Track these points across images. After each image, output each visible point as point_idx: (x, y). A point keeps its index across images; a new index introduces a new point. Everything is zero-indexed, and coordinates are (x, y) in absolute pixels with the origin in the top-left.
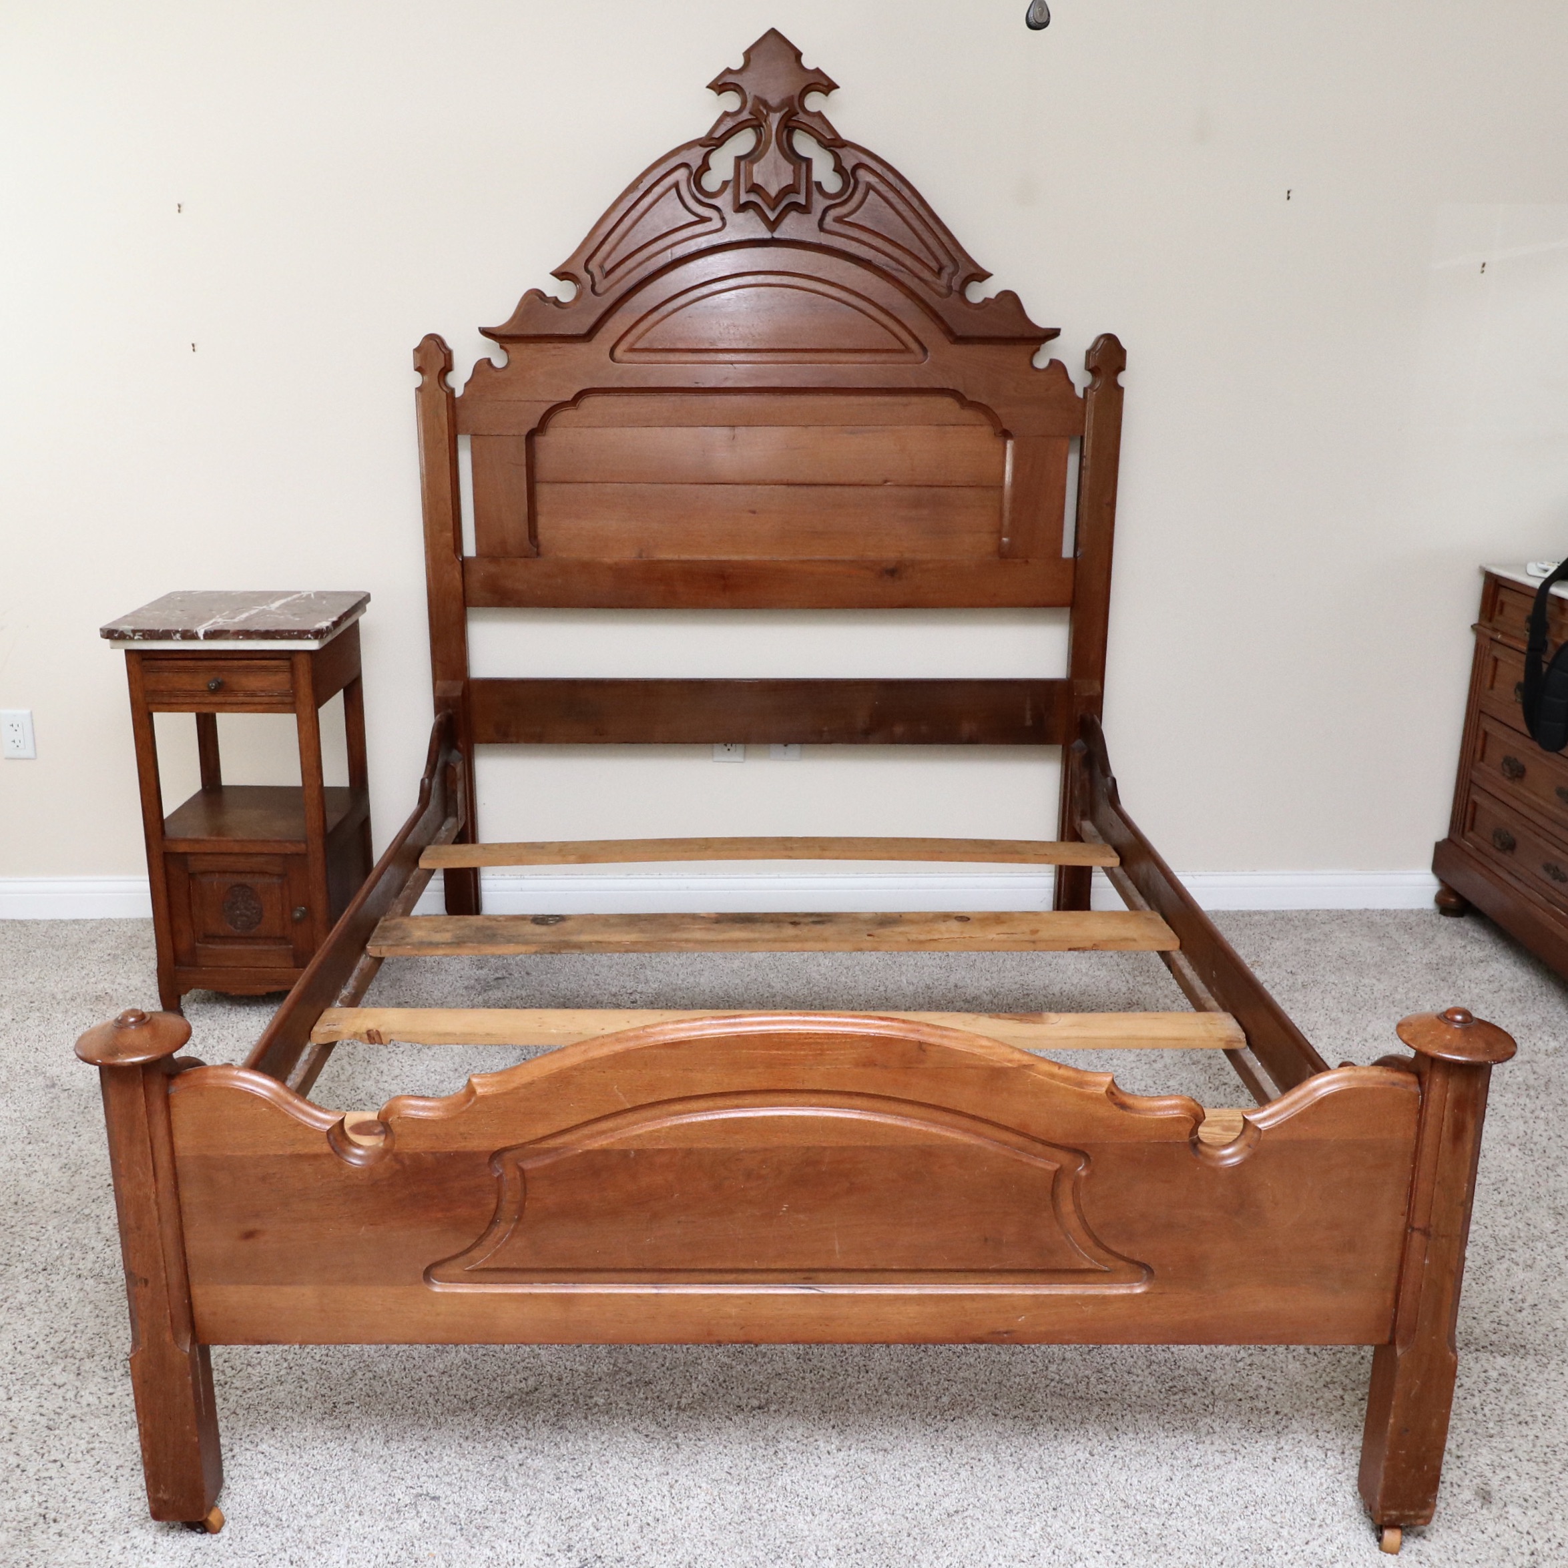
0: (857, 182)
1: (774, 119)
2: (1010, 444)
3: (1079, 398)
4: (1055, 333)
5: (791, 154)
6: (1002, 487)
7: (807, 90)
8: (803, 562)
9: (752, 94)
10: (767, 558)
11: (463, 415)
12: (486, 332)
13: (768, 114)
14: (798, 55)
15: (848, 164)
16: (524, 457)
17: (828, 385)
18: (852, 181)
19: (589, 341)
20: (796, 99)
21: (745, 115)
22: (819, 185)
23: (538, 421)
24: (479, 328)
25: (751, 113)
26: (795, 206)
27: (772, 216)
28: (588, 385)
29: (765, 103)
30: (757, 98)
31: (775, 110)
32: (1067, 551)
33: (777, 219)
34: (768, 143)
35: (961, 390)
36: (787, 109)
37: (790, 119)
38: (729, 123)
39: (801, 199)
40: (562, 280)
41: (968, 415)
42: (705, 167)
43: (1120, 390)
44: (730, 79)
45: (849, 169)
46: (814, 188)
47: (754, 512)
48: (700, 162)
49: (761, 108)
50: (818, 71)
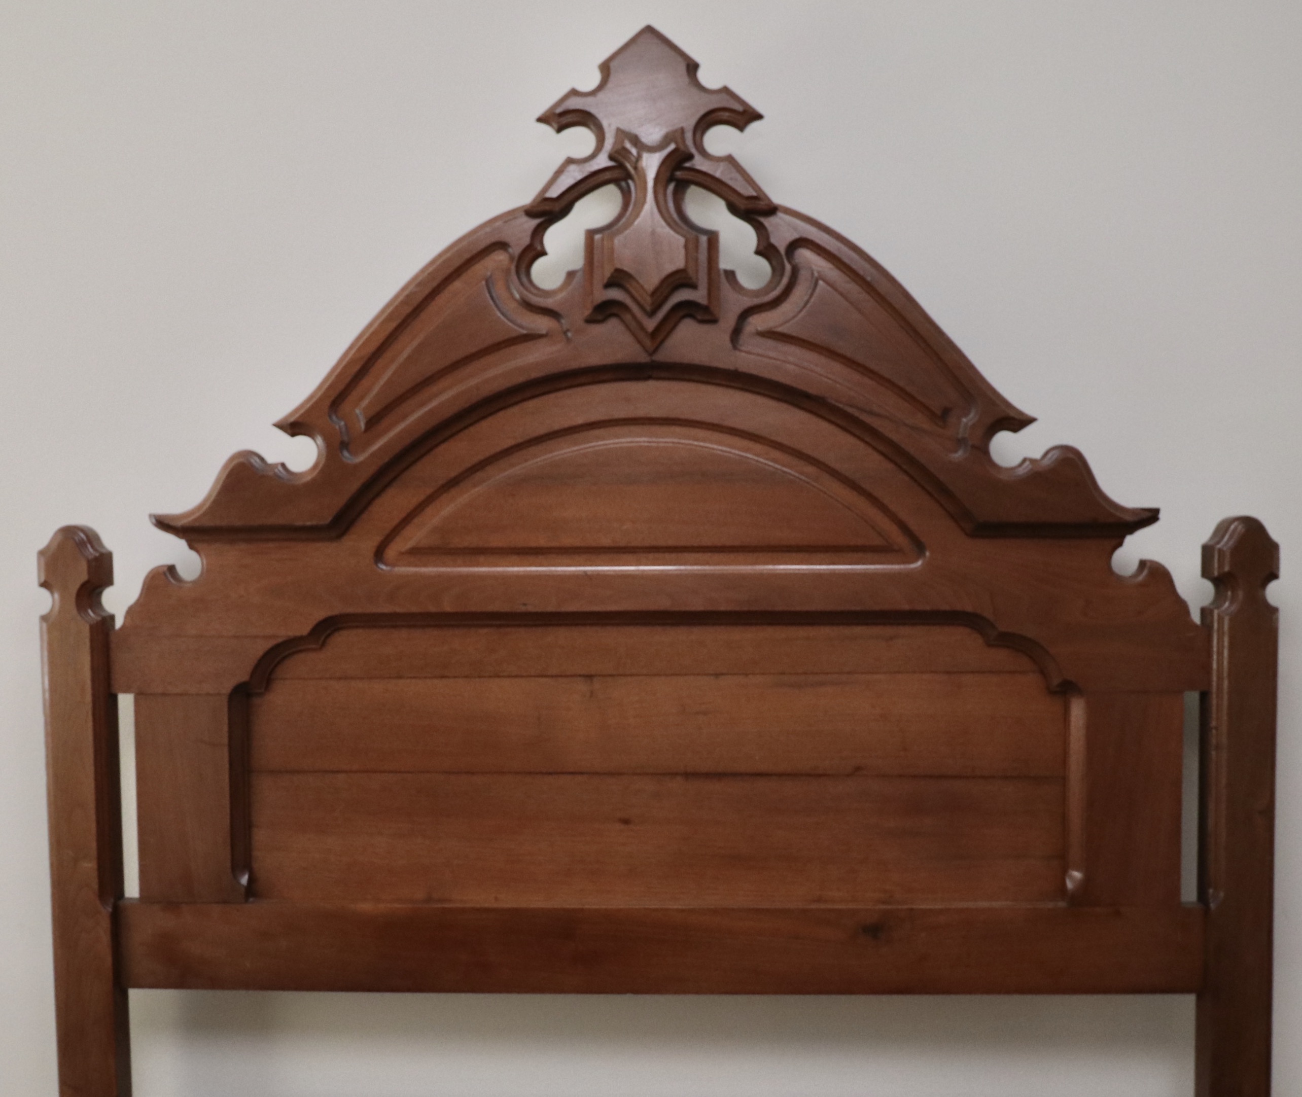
0: (795, 271)
1: (651, 164)
2: (1078, 711)
3: (1195, 625)
4: (1150, 517)
5: (681, 222)
6: (1063, 780)
7: (708, 120)
8: (715, 912)
9: (613, 128)
10: (654, 904)
11: (122, 660)
12: (163, 523)
13: (639, 157)
14: (692, 67)
15: (780, 239)
16: (225, 728)
17: (754, 608)
18: (788, 267)
19: (339, 536)
20: (689, 136)
21: (602, 161)
22: (731, 275)
23: (249, 669)
24: (151, 516)
25: (611, 158)
26: (688, 310)
27: (651, 324)
28: (338, 608)
29: (635, 140)
30: (622, 134)
31: (652, 149)
32: (1189, 892)
33: (658, 329)
34: (642, 202)
35: (988, 614)
36: (672, 146)
37: (679, 166)
38: (574, 175)
39: (699, 296)
40: (293, 435)
41: (1001, 656)
42: (535, 251)
43: (1270, 613)
44: (575, 103)
45: (782, 248)
46: (723, 278)
47: (626, 822)
48: (526, 241)
49: (628, 145)
50: (726, 90)
